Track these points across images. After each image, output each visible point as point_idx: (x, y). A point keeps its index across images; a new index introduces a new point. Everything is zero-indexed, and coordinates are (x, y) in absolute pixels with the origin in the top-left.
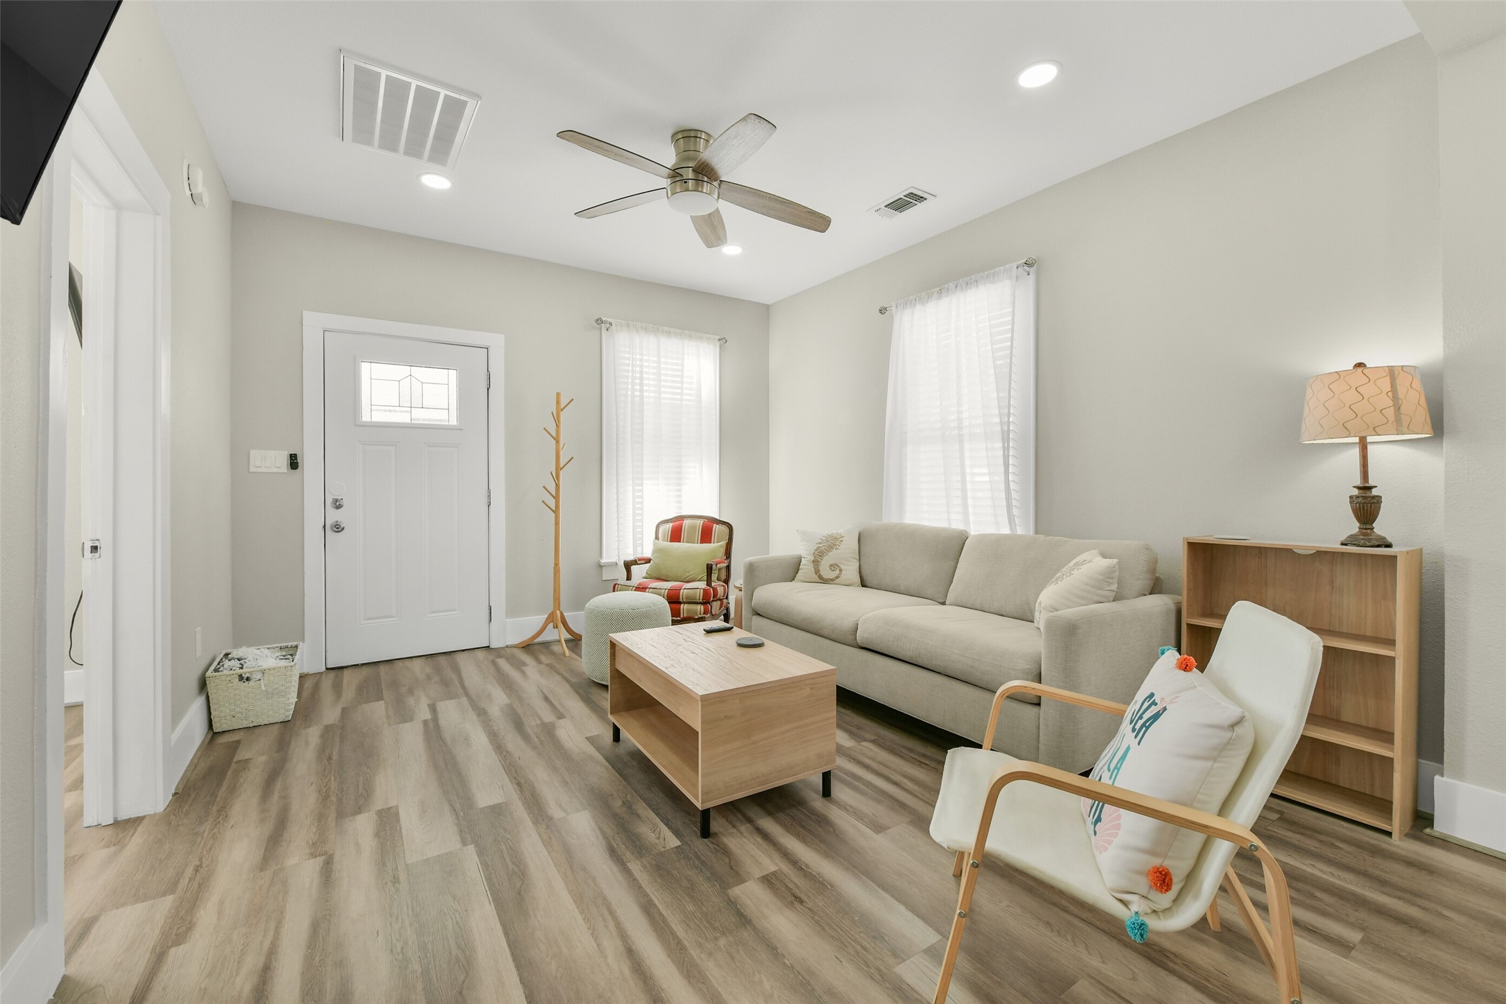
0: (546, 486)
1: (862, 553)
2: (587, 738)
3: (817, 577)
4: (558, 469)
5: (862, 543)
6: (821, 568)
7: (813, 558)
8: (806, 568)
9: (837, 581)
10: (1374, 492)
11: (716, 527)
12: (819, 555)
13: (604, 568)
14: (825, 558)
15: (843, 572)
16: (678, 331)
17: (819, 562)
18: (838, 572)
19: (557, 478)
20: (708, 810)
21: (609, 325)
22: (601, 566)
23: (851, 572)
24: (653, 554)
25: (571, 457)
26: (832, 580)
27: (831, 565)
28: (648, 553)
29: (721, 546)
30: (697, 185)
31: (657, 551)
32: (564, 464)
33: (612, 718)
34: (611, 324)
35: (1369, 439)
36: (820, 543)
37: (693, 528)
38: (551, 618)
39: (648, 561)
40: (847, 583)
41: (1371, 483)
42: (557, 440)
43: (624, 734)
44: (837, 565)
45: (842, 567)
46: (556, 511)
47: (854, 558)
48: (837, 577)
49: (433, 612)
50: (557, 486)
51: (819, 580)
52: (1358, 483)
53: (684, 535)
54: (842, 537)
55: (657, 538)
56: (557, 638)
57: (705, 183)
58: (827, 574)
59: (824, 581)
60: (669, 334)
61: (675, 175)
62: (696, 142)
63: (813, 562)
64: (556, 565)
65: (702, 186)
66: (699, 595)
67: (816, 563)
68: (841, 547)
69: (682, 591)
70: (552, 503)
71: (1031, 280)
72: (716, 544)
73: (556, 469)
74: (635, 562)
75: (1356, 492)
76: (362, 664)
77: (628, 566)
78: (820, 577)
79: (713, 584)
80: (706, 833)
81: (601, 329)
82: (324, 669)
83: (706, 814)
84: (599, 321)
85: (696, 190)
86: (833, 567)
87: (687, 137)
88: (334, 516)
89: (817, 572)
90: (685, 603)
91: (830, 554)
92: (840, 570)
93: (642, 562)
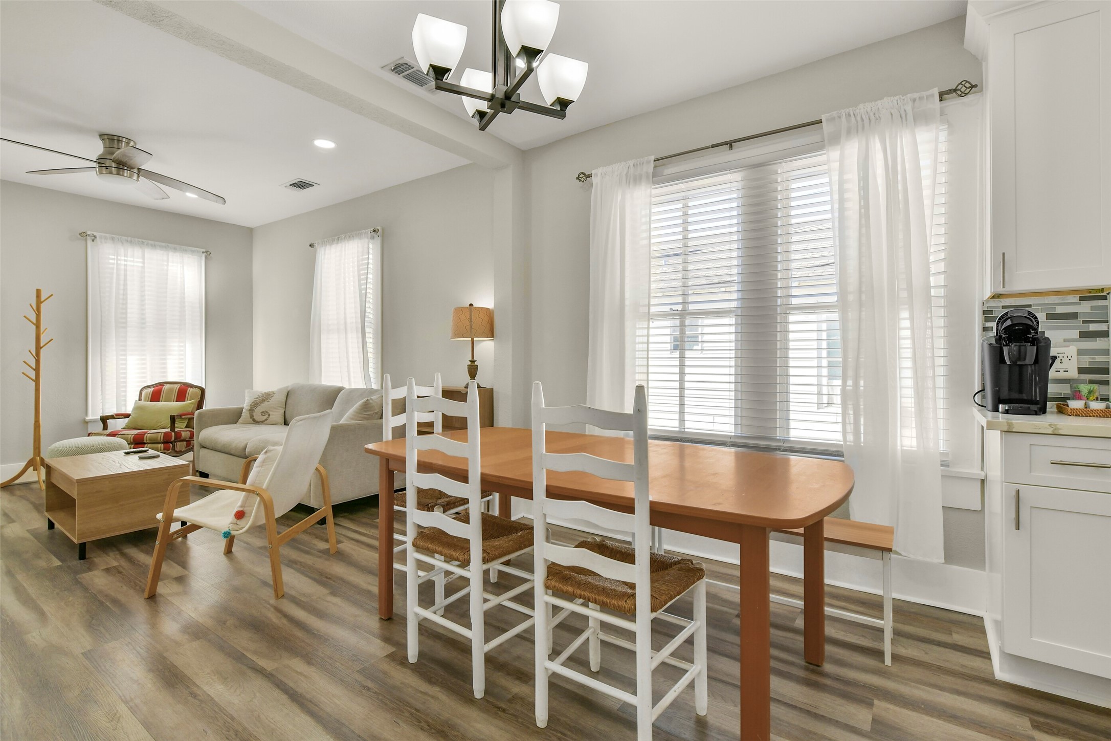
0: (27, 361)
1: (287, 404)
2: (27, 530)
3: (251, 420)
4: (38, 348)
5: (289, 397)
6: (254, 414)
7: (249, 408)
8: (245, 414)
9: (266, 422)
10: (476, 363)
11: (190, 390)
12: (254, 405)
13: (89, 424)
14: (259, 408)
15: (271, 416)
16: (163, 244)
17: (253, 410)
18: (267, 416)
19: (38, 354)
20: (85, 543)
21: (93, 238)
22: (87, 422)
23: (277, 415)
24: (132, 411)
25: (50, 339)
26: (262, 422)
27: (262, 412)
28: (129, 409)
29: (192, 403)
30: (118, 171)
31: (137, 408)
32: (44, 344)
33: (46, 514)
34: (95, 237)
35: (475, 339)
36: (257, 398)
37: (171, 390)
38: (31, 463)
39: (127, 416)
40: (274, 423)
41: (475, 359)
42: (38, 326)
43: (57, 525)
44: (266, 412)
45: (271, 413)
46: (37, 380)
47: (280, 407)
48: (266, 420)
50: (38, 362)
51: (253, 423)
52: (470, 359)
53: (163, 396)
54: (274, 394)
55: (140, 399)
56: (36, 479)
57: (126, 171)
58: (258, 417)
59: (256, 422)
60: (154, 246)
61: (101, 162)
62: (118, 142)
63: (250, 410)
65: (123, 172)
66: (160, 437)
67: (251, 411)
68: (272, 400)
69: (146, 435)
70: (33, 374)
71: (378, 241)
72: (188, 402)
73: (36, 348)
74: (112, 417)
75: (470, 363)
77: (104, 420)
78: (254, 420)
79: (177, 430)
80: (82, 557)
81: (86, 240)
83: (83, 546)
84: (83, 235)
85: (118, 174)
86: (263, 413)
87: (111, 140)
89: (252, 416)
90: (149, 444)
91: (263, 405)
92: (269, 415)
93: (121, 417)
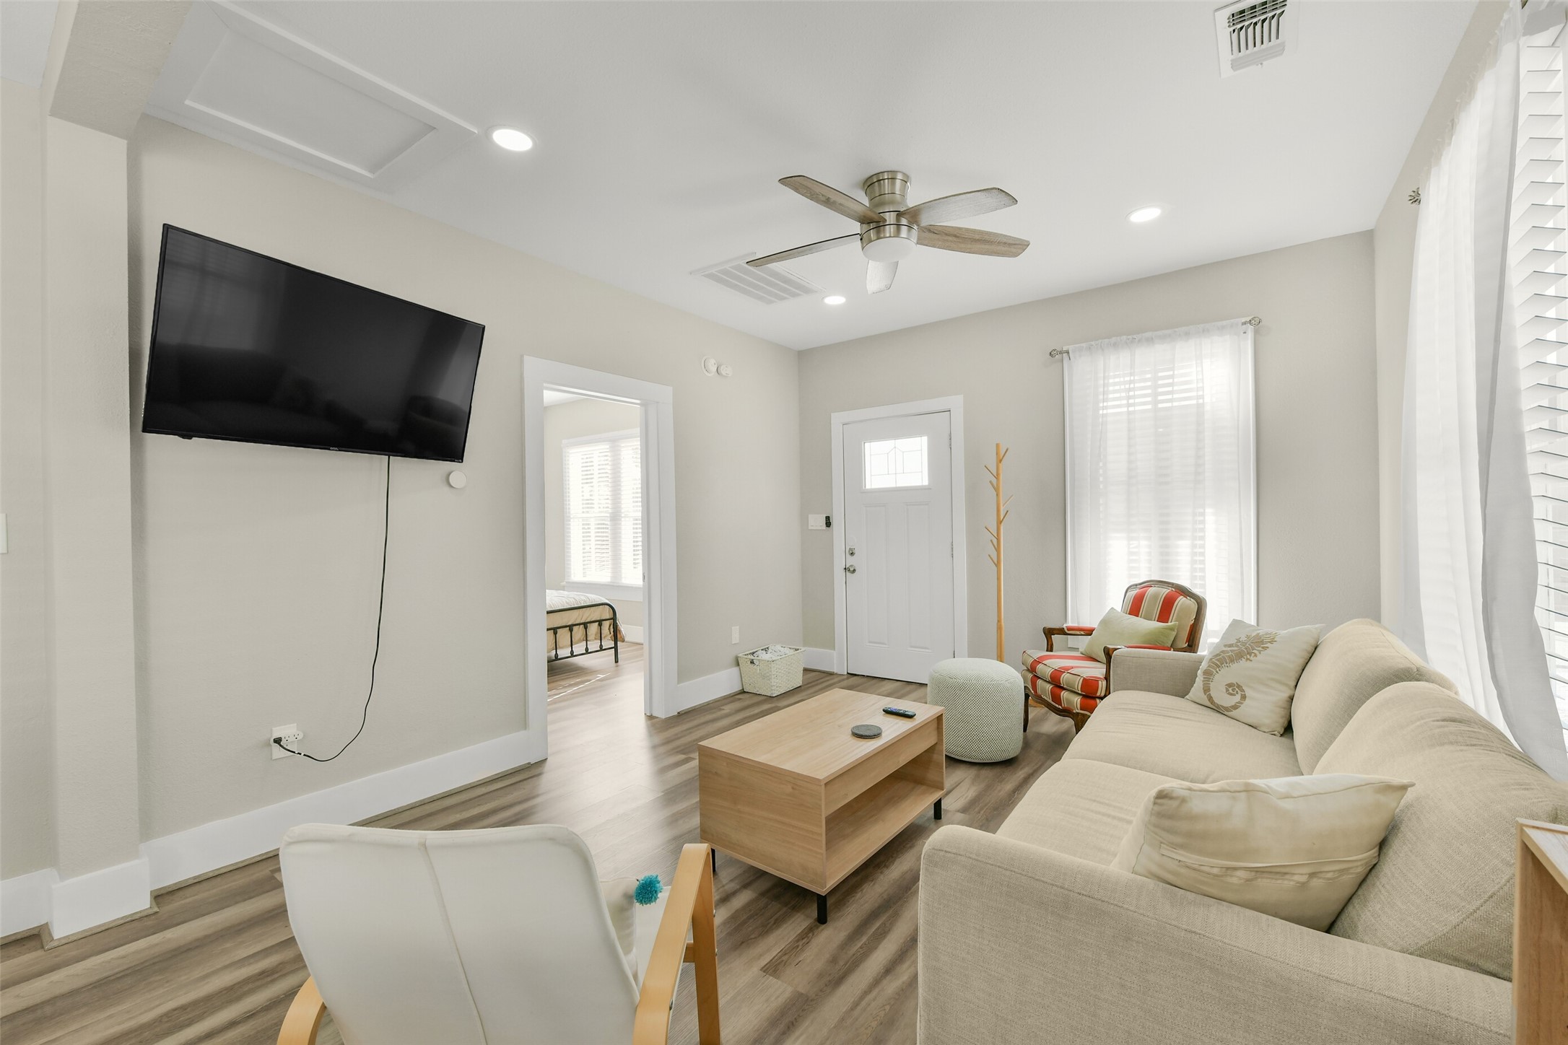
0: (992, 540)
3: (1206, 698)
6: (1212, 685)
7: (1206, 666)
9: (1234, 713)
12: (1219, 660)
14: (1224, 671)
15: (1247, 701)
17: (1217, 670)
18: (1237, 698)
19: (998, 531)
21: (1069, 354)
23: (1263, 705)
25: (1007, 510)
26: (1227, 709)
27: (1230, 685)
28: (1100, 619)
30: (878, 233)
31: (1107, 620)
32: (1003, 517)
36: (1231, 646)
37: (1155, 598)
39: (1089, 632)
40: (1252, 722)
44: (1239, 686)
45: (1248, 692)
46: (998, 565)
47: (1283, 683)
48: (1235, 707)
49: (912, 647)
51: (1208, 704)
53: (1144, 606)
54: (1276, 643)
55: (1122, 607)
58: (1221, 694)
59: (1215, 707)
62: (880, 185)
63: (1206, 671)
64: (999, 621)
66: (1077, 684)
67: (1209, 674)
68: (1265, 656)
74: (1060, 632)
76: (867, 676)
77: (1048, 634)
78: (1211, 702)
81: (1061, 361)
82: (846, 673)
84: (1053, 353)
85: (878, 239)
86: (1233, 688)
88: (851, 561)
89: (1206, 689)
90: (1066, 690)
91: (1235, 666)
92: (1244, 697)
93: (1078, 633)
